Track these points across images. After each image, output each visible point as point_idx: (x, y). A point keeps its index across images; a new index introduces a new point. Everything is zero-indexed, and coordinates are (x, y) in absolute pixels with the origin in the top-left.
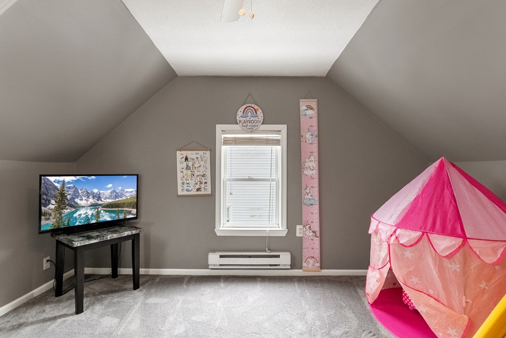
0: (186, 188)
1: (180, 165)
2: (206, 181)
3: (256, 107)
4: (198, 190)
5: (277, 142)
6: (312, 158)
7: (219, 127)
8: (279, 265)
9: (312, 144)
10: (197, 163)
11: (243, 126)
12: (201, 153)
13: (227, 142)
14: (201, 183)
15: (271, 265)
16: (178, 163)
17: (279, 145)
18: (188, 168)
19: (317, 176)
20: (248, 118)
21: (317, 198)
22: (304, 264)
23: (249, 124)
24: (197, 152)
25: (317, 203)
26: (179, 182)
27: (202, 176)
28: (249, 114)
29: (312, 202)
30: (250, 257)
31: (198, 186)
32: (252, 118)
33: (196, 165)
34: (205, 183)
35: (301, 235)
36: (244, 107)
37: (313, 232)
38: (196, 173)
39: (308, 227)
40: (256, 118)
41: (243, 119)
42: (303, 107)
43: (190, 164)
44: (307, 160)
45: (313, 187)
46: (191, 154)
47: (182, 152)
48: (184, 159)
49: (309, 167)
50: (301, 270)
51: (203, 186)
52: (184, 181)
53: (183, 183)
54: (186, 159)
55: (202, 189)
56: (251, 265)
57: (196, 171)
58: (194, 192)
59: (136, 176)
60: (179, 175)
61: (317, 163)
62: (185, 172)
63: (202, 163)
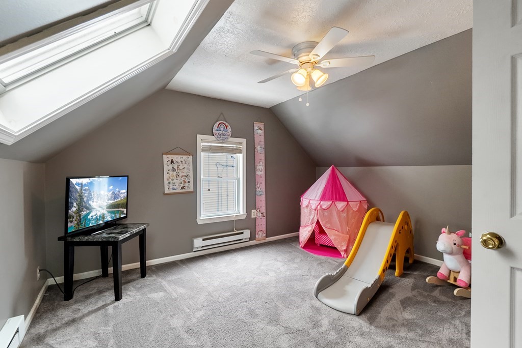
0: (171, 186)
1: (167, 167)
2: (189, 180)
3: (227, 124)
4: (183, 188)
5: (240, 151)
6: (261, 163)
7: (199, 137)
8: (242, 239)
9: (260, 153)
10: (181, 165)
11: (217, 137)
12: (185, 157)
13: (205, 150)
14: (185, 182)
15: (237, 240)
16: (165, 166)
17: (241, 153)
18: (173, 169)
19: (264, 176)
20: (221, 132)
21: (264, 190)
22: (257, 236)
23: (222, 137)
24: (182, 156)
25: (264, 194)
26: (166, 182)
27: (186, 177)
28: (222, 129)
29: (261, 193)
30: (222, 237)
31: (182, 185)
32: (224, 132)
33: (181, 167)
34: (189, 182)
35: (255, 217)
36: (218, 123)
37: (262, 213)
38: (181, 174)
39: (258, 210)
40: (227, 132)
41: (217, 132)
42: (256, 128)
43: (176, 166)
44: (258, 165)
45: (261, 183)
46: (176, 158)
47: (168, 156)
48: (170, 162)
49: (259, 169)
50: (255, 241)
51: (186, 184)
52: (170, 181)
53: (169, 183)
54: (172, 162)
55: (186, 188)
56: (224, 243)
57: (180, 173)
58: (179, 190)
59: (127, 177)
60: (166, 176)
61: (264, 166)
62: (171, 173)
63: (186, 166)
